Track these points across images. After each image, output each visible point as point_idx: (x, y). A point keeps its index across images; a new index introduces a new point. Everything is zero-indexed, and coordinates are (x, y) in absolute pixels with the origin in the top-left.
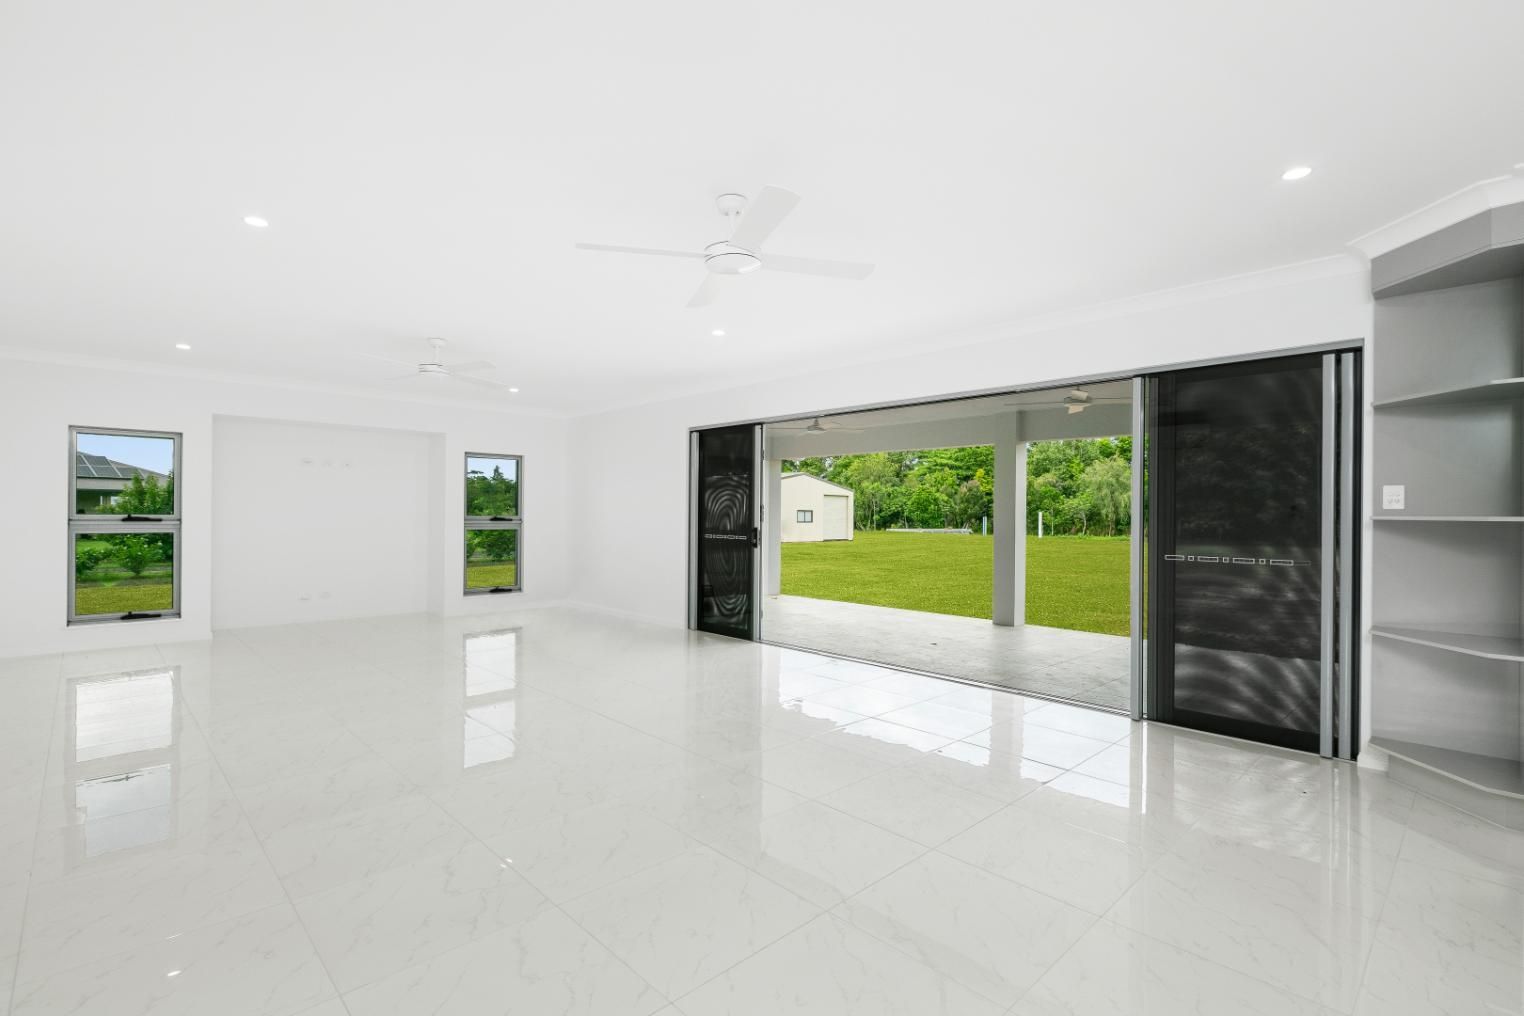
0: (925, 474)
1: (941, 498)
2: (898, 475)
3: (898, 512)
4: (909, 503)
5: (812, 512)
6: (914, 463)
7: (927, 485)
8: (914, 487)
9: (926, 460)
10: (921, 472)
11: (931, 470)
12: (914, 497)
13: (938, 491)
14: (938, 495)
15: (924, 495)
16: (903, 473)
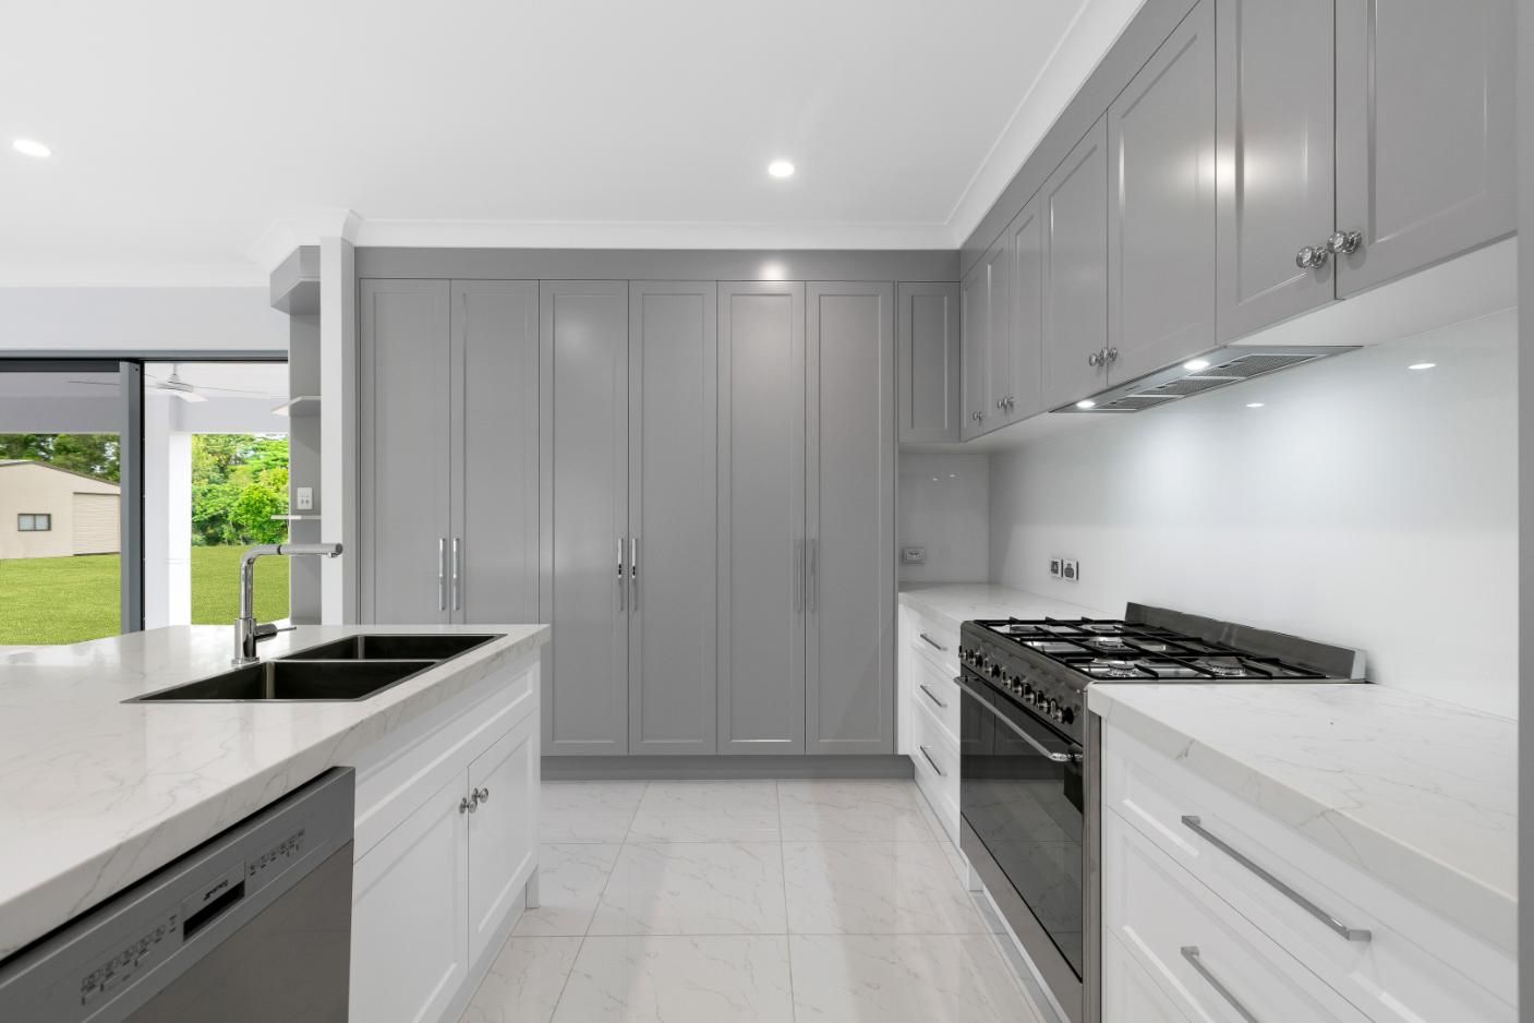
0: (261, 470)
1: (280, 499)
2: (222, 470)
3: (220, 516)
4: (236, 504)
5: (49, 516)
6: (248, 455)
7: (262, 484)
8: (244, 484)
9: (263, 453)
10: (256, 467)
11: (268, 466)
12: (242, 497)
13: (278, 490)
14: (276, 495)
15: (256, 495)
16: (229, 468)
